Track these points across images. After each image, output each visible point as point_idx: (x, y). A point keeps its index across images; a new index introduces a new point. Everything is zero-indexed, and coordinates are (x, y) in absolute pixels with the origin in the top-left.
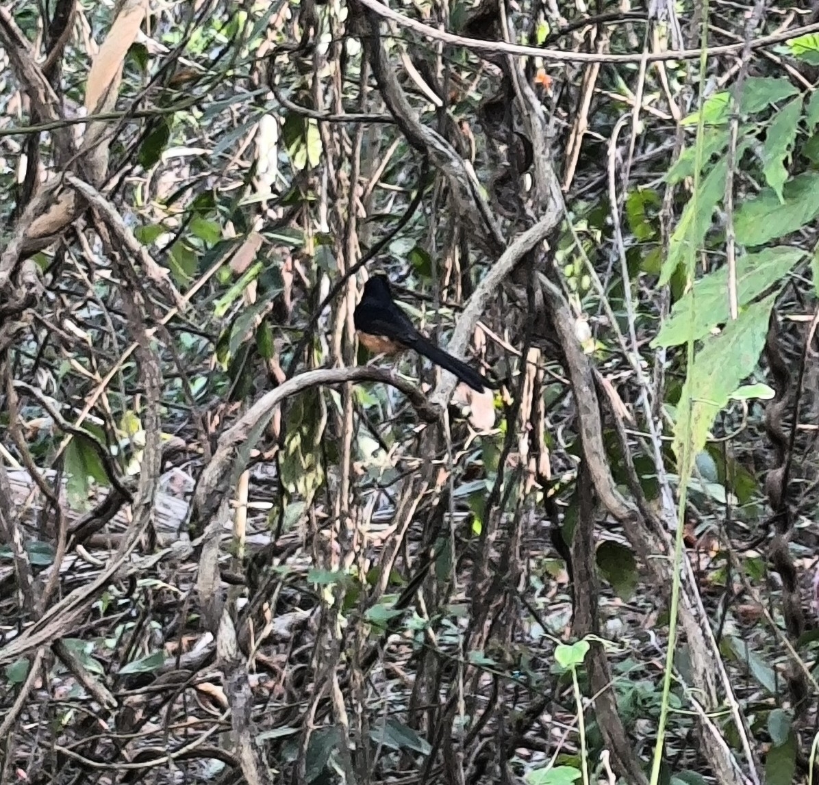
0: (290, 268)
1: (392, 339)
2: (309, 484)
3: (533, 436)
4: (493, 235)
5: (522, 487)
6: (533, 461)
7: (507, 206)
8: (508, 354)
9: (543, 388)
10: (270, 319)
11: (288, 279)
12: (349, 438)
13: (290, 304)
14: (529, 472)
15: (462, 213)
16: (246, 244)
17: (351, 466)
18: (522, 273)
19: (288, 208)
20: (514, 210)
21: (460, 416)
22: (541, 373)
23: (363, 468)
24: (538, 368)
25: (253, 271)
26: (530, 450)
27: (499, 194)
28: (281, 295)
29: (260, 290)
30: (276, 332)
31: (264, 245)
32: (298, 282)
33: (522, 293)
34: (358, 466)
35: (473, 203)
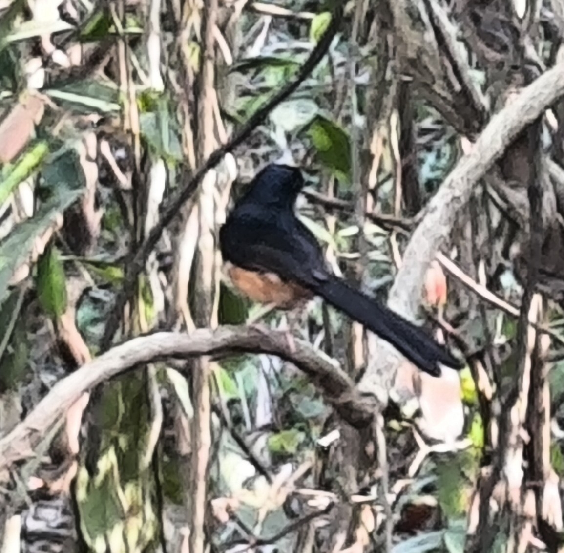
0: (93, 154)
1: (284, 279)
2: (133, 538)
3: (531, 452)
4: (466, 93)
5: (511, 543)
6: (531, 497)
7: (491, 41)
8: (484, 306)
9: (548, 367)
10: (59, 245)
11: (91, 172)
12: (204, 456)
13: (93, 218)
14: (524, 518)
15: (411, 54)
16: (17, 110)
17: (208, 506)
18: (520, 162)
19: (90, 47)
20: (504, 49)
21: (399, 417)
22: (546, 341)
23: (228, 509)
24: (539, 332)
25: (30, 159)
26: (525, 479)
27: (476, 19)
28: (78, 202)
29: (41, 193)
30: (69, 268)
31: (48, 112)
32: (107, 178)
33: (519, 197)
34: (219, 505)
35: (430, 36)
